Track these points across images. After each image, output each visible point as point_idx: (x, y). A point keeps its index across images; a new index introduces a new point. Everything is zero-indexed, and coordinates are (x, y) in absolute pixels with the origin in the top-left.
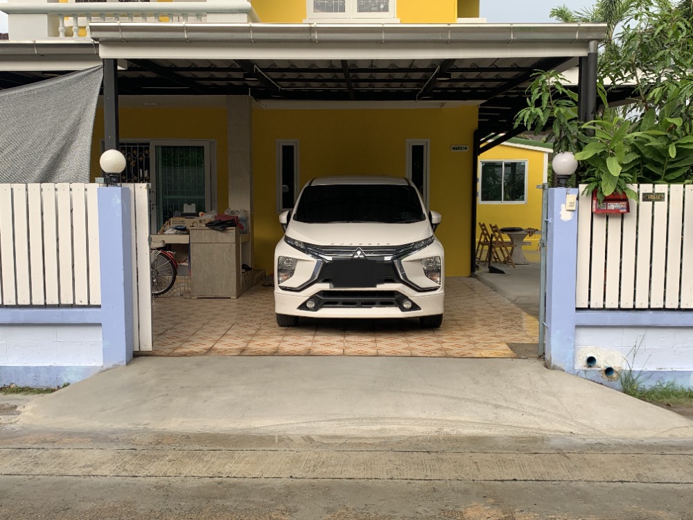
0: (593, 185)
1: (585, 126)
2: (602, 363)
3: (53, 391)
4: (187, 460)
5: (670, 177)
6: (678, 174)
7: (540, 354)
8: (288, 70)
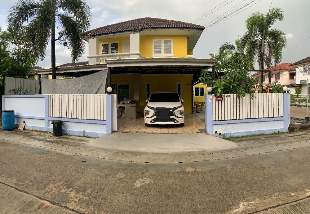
0: (215, 94)
1: (213, 81)
2: (218, 133)
3: (96, 138)
4: (124, 157)
5: (231, 92)
6: (233, 91)
7: (205, 131)
8: (148, 67)
